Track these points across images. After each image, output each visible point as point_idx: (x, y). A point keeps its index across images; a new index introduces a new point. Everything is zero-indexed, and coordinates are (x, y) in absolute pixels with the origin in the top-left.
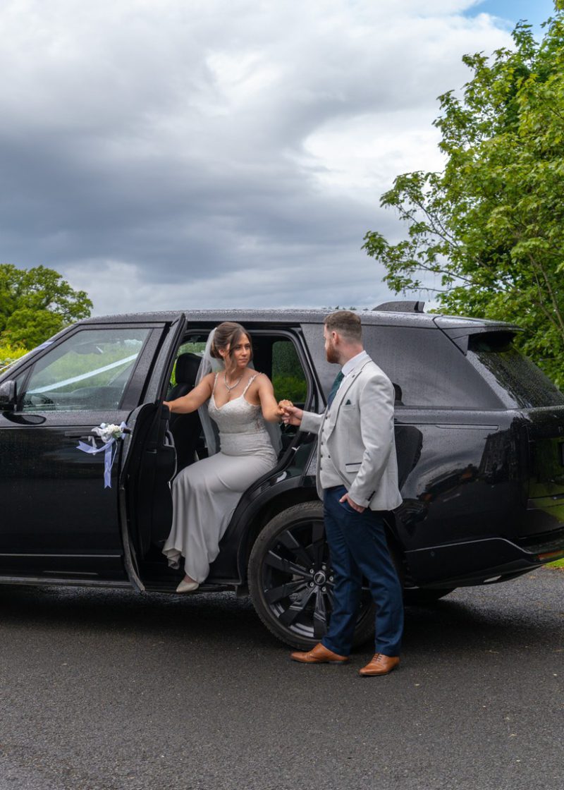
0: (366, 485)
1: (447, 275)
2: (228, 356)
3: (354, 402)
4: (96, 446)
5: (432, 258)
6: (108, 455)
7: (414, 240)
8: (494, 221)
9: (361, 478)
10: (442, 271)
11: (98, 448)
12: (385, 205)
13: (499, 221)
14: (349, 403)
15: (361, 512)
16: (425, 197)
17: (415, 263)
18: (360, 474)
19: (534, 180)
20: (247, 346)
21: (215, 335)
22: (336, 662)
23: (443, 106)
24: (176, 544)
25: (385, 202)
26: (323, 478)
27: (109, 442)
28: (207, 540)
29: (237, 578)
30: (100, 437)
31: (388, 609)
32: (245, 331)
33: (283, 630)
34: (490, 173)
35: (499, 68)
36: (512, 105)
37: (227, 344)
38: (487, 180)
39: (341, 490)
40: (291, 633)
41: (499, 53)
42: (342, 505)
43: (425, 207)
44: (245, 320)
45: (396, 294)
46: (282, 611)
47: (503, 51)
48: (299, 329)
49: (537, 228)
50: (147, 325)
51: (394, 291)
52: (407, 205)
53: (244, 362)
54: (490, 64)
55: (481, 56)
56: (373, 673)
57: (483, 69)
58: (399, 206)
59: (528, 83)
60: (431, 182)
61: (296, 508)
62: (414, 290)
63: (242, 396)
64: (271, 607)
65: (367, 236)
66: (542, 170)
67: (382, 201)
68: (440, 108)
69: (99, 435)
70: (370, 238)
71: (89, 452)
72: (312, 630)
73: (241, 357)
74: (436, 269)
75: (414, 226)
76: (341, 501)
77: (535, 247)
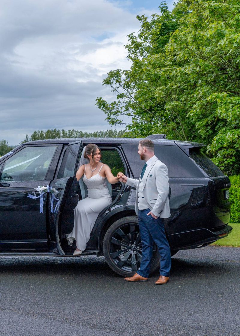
0: (159, 208)
1: (134, 117)
2: (91, 158)
3: (153, 176)
4: (36, 196)
5: (127, 109)
6: (42, 199)
7: (119, 101)
8: (158, 94)
9: (157, 205)
10: (131, 115)
11: (37, 196)
12: (105, 85)
13: (160, 94)
14: (151, 176)
15: (156, 219)
16: (122, 81)
17: (120, 112)
18: (156, 204)
19: (175, 75)
20: (99, 153)
21: (86, 149)
22: (143, 280)
23: (130, 39)
24: (73, 235)
25: (105, 83)
26: (140, 206)
27: (42, 194)
28: (86, 234)
29: (98, 249)
30: (38, 192)
31: (166, 258)
32: (98, 147)
33: (118, 269)
34: (154, 71)
35: (154, 22)
36: (160, 40)
37: (91, 153)
38: (153, 74)
39: (148, 210)
40: (122, 270)
41: (153, 16)
42: (148, 216)
43: (123, 86)
44: (98, 143)
45: (112, 126)
46: (118, 262)
47: (155, 15)
48: (121, 146)
49: (177, 97)
50: (55, 145)
51: (111, 125)
52: (115, 85)
53: (98, 160)
54: (149, 20)
55: (145, 16)
56: (161, 283)
57: (146, 22)
58: (111, 85)
59: (175, 34)
60: (125, 74)
61: (123, 219)
62: (119, 124)
63: (98, 174)
64: (113, 260)
65: (97, 99)
66: (179, 71)
67: (104, 83)
68: (128, 40)
69: (37, 191)
70: (98, 100)
71: (33, 198)
72: (131, 269)
73: (97, 158)
74: (129, 115)
75: (119, 95)
76: (148, 214)
77: (177, 105)
